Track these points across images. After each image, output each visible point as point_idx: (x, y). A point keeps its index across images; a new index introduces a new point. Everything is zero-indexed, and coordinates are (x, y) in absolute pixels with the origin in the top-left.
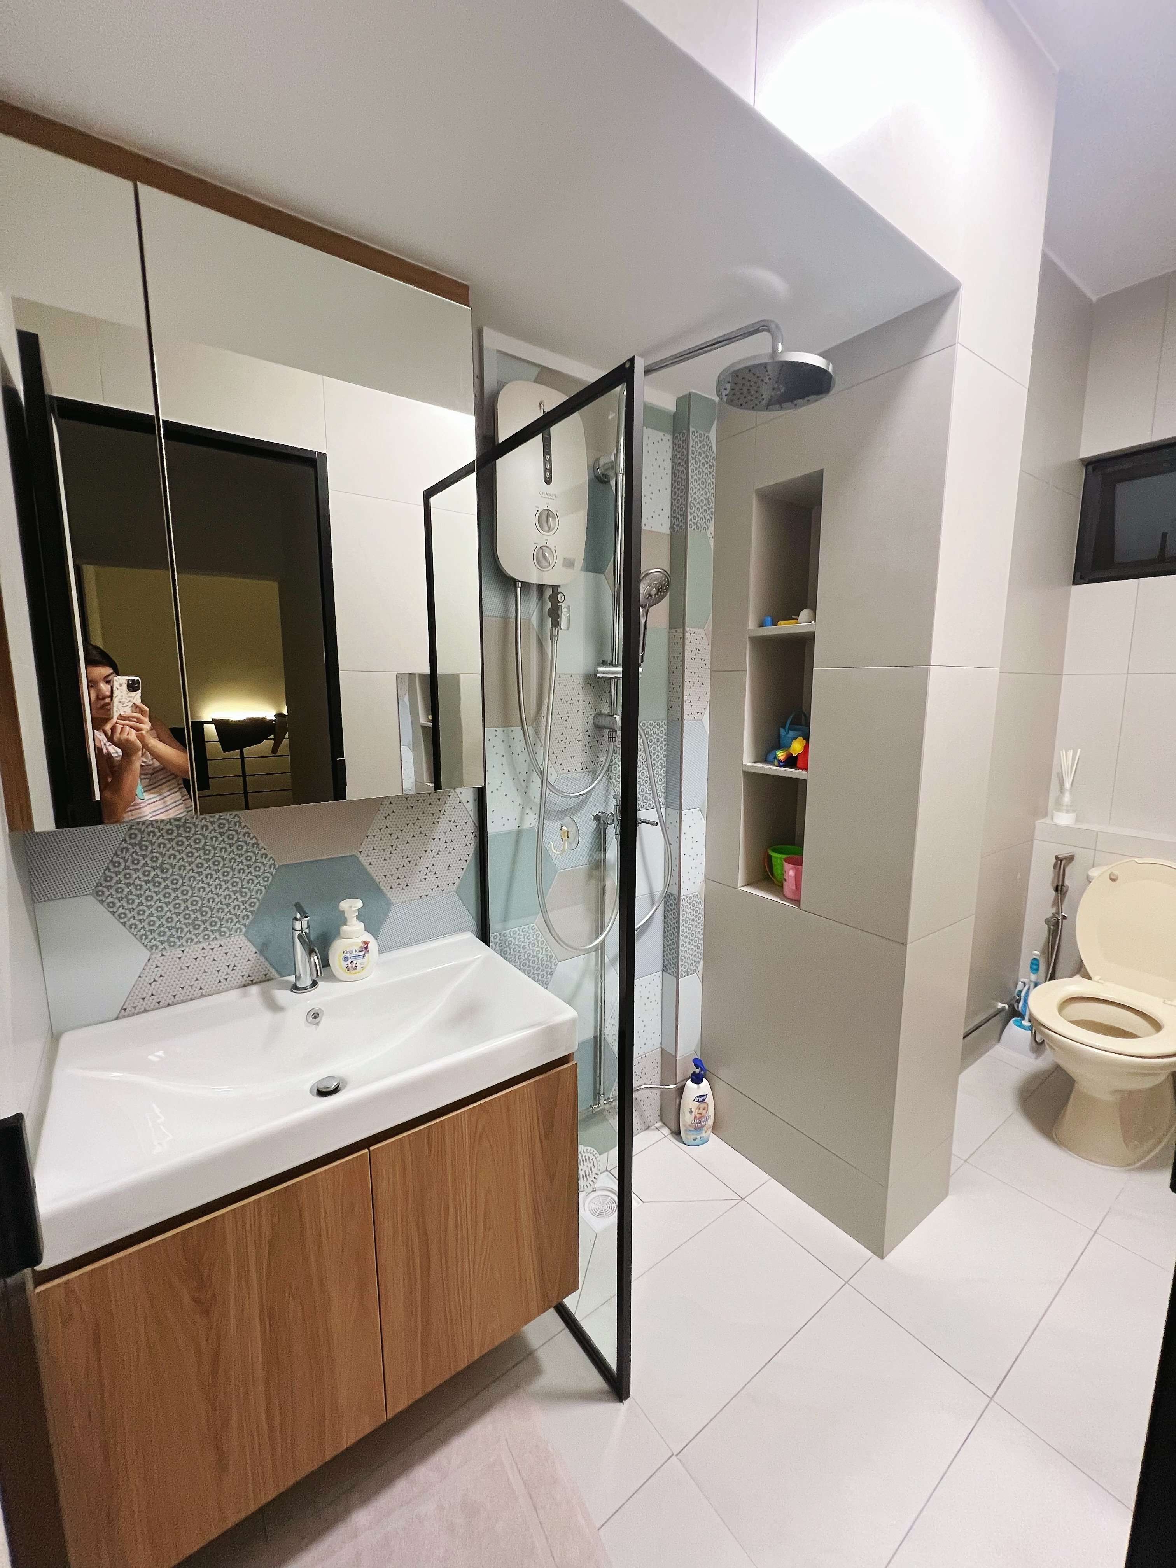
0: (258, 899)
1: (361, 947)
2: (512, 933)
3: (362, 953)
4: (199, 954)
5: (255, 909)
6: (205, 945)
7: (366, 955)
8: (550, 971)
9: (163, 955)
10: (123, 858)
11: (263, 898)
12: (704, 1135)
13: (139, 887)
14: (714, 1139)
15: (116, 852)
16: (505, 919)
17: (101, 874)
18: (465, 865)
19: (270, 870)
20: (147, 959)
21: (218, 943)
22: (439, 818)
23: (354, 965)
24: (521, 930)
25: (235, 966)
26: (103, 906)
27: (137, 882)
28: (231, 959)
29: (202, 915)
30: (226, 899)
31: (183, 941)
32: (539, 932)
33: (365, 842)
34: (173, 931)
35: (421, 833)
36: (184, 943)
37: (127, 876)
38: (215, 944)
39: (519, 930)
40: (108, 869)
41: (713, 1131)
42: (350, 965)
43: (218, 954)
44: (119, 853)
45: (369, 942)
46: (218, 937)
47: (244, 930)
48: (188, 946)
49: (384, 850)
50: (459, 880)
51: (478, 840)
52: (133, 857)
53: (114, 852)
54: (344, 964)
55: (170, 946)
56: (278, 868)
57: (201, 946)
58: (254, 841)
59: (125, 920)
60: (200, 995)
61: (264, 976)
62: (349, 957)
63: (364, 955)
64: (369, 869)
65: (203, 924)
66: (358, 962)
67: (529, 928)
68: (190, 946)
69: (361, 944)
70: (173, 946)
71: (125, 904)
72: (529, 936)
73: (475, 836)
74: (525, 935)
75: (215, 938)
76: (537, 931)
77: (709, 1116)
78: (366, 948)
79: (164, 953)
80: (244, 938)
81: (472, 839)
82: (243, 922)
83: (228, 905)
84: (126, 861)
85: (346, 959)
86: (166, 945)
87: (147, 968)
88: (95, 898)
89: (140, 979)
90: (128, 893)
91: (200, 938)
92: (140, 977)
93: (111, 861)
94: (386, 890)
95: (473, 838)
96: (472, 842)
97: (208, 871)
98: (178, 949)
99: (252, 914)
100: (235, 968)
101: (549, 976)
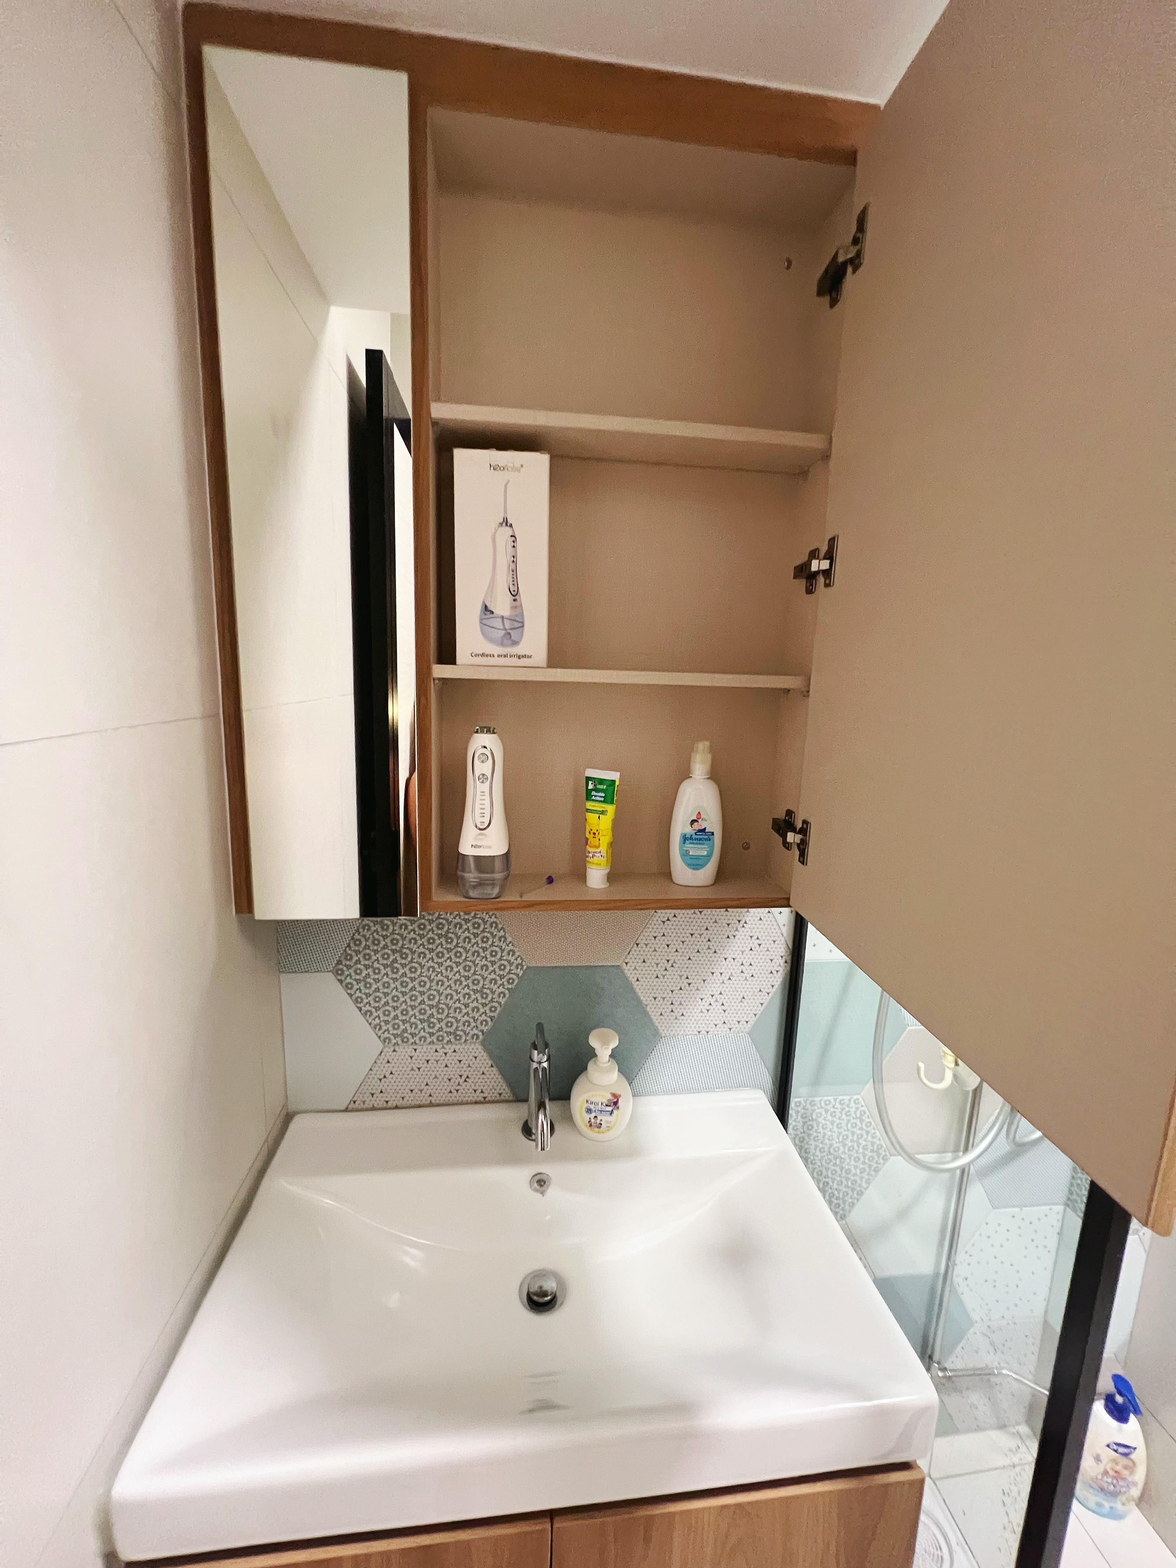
0: (500, 1003)
1: (609, 1100)
2: (823, 1103)
3: (610, 1109)
4: (432, 1057)
5: (495, 1014)
6: (439, 1047)
7: (614, 1111)
8: (875, 1165)
9: (394, 1051)
10: (364, 936)
11: (506, 1003)
12: (1118, 1506)
13: (377, 971)
14: (1135, 1516)
15: (358, 929)
16: (816, 1081)
17: (342, 952)
18: (766, 999)
19: (516, 972)
20: (379, 1053)
21: (453, 1047)
22: (737, 930)
23: (598, 1122)
24: (838, 1100)
25: (468, 1077)
26: (342, 985)
27: (376, 965)
28: (465, 1068)
29: (438, 1013)
30: (464, 997)
31: (417, 1039)
32: (865, 1108)
33: (633, 952)
34: (408, 1025)
35: (709, 948)
36: (418, 1042)
37: (367, 957)
38: (449, 1049)
39: (835, 1100)
40: (349, 946)
41: (1138, 1505)
42: (593, 1121)
43: (452, 1059)
44: (361, 930)
45: (620, 1096)
46: (453, 1040)
47: (481, 1037)
48: (420, 1045)
49: (657, 964)
50: (754, 1019)
51: (788, 968)
52: (374, 937)
53: (356, 928)
54: (587, 1117)
55: (403, 1041)
56: (526, 969)
57: (434, 1047)
58: (502, 933)
59: (362, 1005)
60: (429, 1102)
61: (498, 1095)
62: (594, 1109)
63: (612, 1112)
64: (635, 986)
65: (438, 1022)
66: (604, 1118)
67: (850, 1100)
68: (423, 1045)
69: (610, 1097)
70: (406, 1042)
71: (362, 988)
72: (849, 1111)
73: (786, 962)
74: (843, 1109)
75: (449, 1042)
76: (862, 1106)
77: (1135, 1484)
78: (616, 1103)
79: (397, 1049)
80: (480, 1047)
81: (780, 965)
82: (480, 1027)
83: (467, 1006)
84: (367, 940)
85: (589, 1111)
86: (399, 1040)
87: (379, 1062)
88: (335, 976)
89: (371, 1072)
90: (366, 976)
91: (434, 1038)
92: (371, 1069)
93: (353, 938)
94: (655, 1017)
95: (782, 964)
96: (781, 969)
97: (448, 963)
98: (411, 1047)
99: (492, 1020)
100: (467, 1080)
101: (873, 1173)
